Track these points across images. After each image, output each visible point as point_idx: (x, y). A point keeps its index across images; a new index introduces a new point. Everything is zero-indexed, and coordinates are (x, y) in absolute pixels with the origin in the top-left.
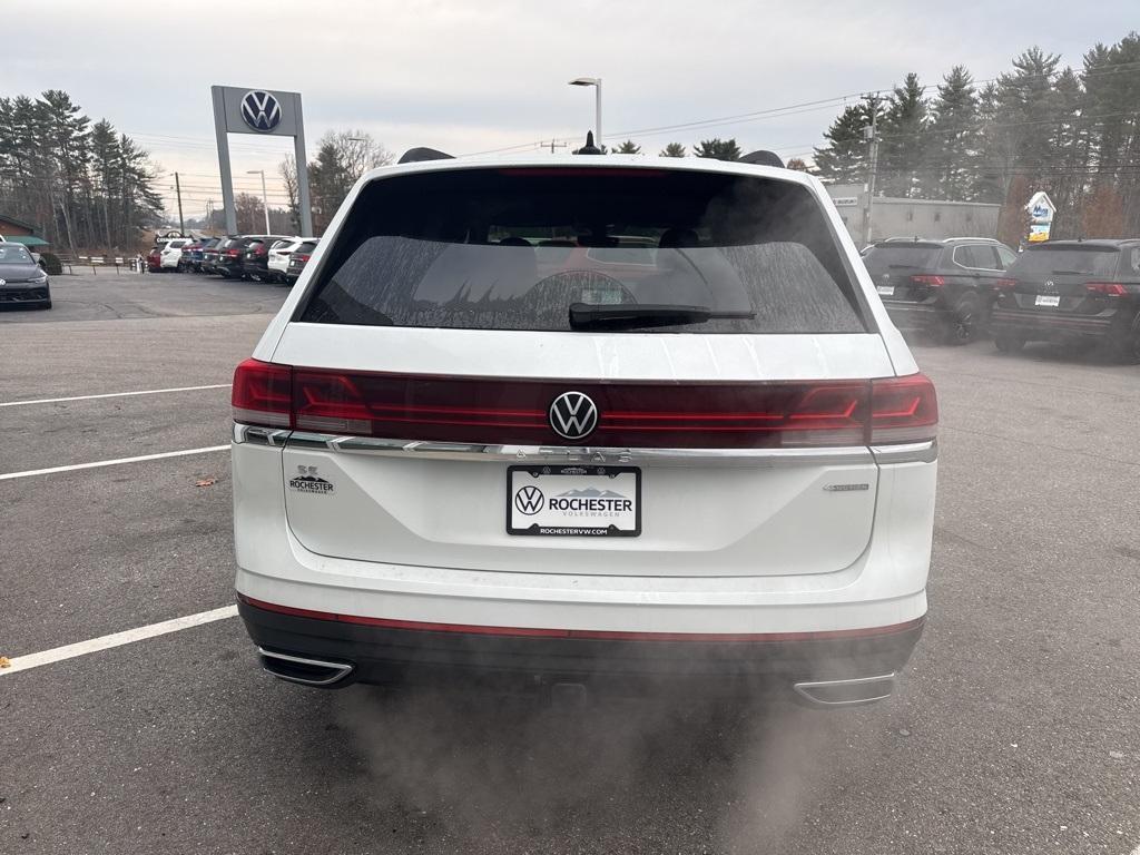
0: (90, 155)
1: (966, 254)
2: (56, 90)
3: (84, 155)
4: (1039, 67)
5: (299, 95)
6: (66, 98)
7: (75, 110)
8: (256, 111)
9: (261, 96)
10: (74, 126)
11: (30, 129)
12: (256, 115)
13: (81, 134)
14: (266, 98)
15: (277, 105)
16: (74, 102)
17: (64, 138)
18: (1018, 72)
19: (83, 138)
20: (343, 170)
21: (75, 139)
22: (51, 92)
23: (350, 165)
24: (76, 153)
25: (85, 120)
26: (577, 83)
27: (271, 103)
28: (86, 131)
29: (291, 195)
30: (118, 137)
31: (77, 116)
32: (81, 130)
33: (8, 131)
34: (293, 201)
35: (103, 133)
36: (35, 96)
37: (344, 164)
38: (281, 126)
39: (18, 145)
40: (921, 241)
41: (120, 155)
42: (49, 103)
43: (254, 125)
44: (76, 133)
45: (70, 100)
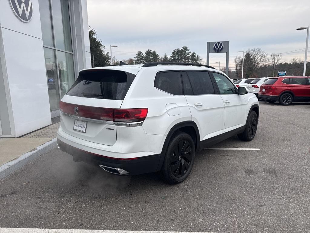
0: (190, 60)
2: (185, 46)
3: (189, 60)
5: (229, 41)
6: (187, 48)
7: (188, 50)
8: (217, 47)
9: (219, 43)
10: (187, 54)
11: (179, 55)
12: (217, 48)
13: (189, 56)
14: (220, 43)
15: (223, 45)
16: (188, 49)
17: (185, 57)
19: (189, 57)
20: (251, 59)
21: (187, 57)
22: (184, 47)
23: (254, 58)
24: (187, 60)
25: (190, 52)
26: (299, 29)
27: (221, 44)
28: (190, 55)
29: (236, 67)
30: (196, 56)
31: (188, 52)
32: (189, 55)
33: (175, 57)
34: (237, 68)
35: (193, 55)
36: (181, 48)
37: (252, 57)
38: (223, 50)
39: (176, 60)
41: (196, 60)
42: (183, 49)
43: (216, 51)
44: (188, 56)
45: (188, 48)
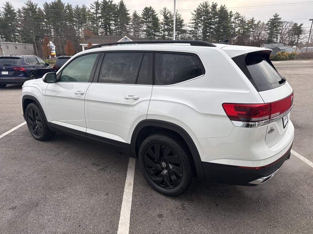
1: (29, 60)
4: (33, 6)
18: (27, 6)
40: (13, 56)
